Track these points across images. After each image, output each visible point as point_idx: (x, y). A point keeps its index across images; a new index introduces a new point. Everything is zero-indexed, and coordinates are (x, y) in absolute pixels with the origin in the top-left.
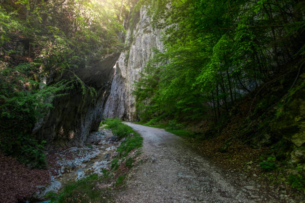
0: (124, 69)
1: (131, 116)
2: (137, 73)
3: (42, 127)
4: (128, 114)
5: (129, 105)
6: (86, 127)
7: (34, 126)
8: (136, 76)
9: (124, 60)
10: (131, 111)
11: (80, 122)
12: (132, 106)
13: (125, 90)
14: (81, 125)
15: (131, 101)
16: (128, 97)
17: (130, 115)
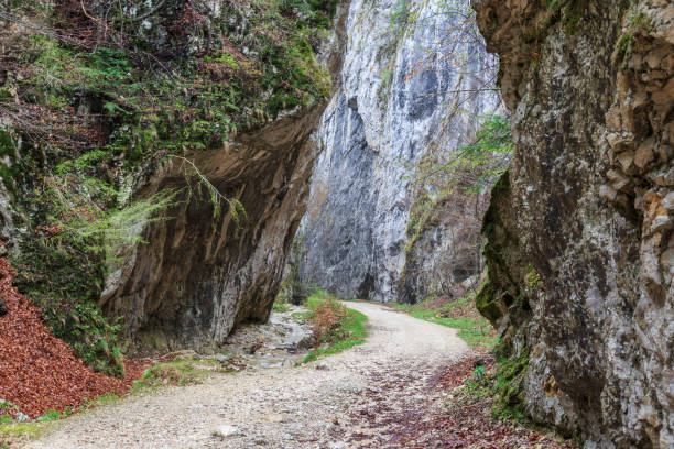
0: (375, 118)
1: (390, 284)
2: (416, 137)
3: (116, 291)
4: (380, 276)
5: (387, 244)
6: (225, 303)
7: (103, 286)
8: (412, 147)
9: (375, 87)
10: (390, 268)
11: (210, 288)
12: (395, 248)
13: (376, 192)
14: (211, 297)
15: (392, 231)
16: (383, 216)
17: (387, 279)
